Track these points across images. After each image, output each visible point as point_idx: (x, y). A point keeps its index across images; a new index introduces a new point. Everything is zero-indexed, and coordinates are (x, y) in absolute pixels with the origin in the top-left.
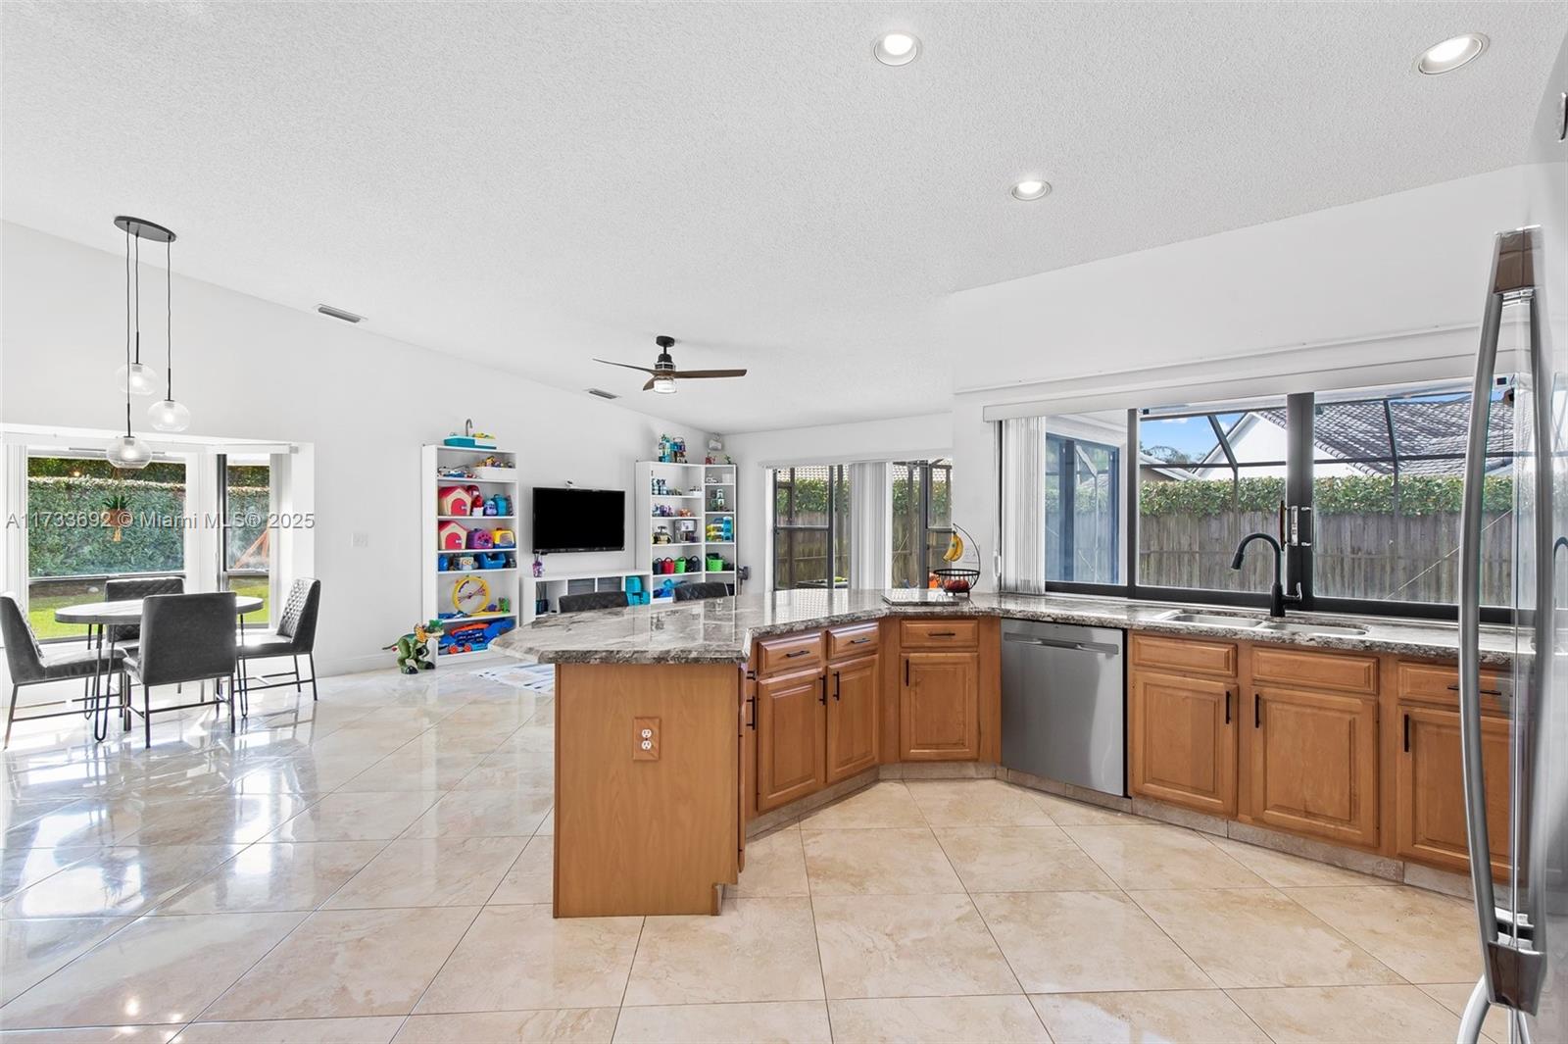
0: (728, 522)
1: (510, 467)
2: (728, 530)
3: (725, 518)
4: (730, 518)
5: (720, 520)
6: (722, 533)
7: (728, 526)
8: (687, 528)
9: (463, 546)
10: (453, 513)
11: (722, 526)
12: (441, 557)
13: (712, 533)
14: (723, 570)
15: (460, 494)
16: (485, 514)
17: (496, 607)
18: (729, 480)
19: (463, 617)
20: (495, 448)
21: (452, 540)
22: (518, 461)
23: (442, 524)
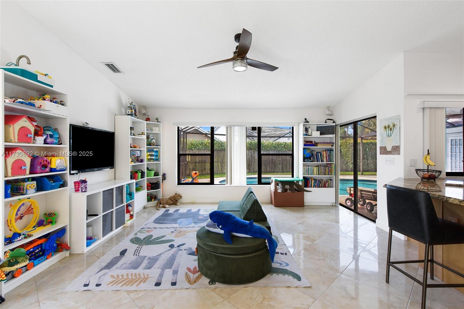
0: (157, 152)
1: (62, 105)
2: (157, 156)
3: (155, 150)
4: (158, 150)
5: (153, 151)
6: (153, 157)
7: (156, 154)
8: (138, 155)
9: (28, 171)
10: (20, 141)
11: (153, 153)
12: (7, 183)
13: (149, 157)
14: (154, 176)
15: (24, 122)
16: (45, 142)
17: (43, 221)
18: (156, 130)
19: (25, 238)
20: (52, 86)
21: (18, 166)
22: (69, 101)
23: (8, 150)
